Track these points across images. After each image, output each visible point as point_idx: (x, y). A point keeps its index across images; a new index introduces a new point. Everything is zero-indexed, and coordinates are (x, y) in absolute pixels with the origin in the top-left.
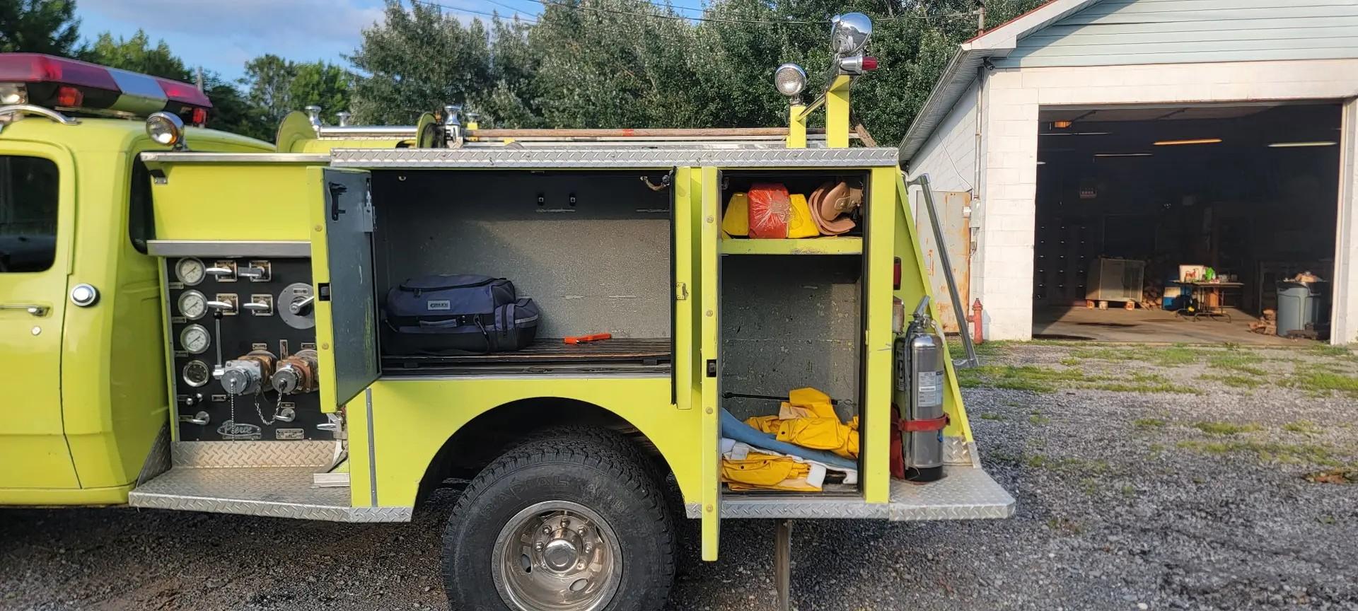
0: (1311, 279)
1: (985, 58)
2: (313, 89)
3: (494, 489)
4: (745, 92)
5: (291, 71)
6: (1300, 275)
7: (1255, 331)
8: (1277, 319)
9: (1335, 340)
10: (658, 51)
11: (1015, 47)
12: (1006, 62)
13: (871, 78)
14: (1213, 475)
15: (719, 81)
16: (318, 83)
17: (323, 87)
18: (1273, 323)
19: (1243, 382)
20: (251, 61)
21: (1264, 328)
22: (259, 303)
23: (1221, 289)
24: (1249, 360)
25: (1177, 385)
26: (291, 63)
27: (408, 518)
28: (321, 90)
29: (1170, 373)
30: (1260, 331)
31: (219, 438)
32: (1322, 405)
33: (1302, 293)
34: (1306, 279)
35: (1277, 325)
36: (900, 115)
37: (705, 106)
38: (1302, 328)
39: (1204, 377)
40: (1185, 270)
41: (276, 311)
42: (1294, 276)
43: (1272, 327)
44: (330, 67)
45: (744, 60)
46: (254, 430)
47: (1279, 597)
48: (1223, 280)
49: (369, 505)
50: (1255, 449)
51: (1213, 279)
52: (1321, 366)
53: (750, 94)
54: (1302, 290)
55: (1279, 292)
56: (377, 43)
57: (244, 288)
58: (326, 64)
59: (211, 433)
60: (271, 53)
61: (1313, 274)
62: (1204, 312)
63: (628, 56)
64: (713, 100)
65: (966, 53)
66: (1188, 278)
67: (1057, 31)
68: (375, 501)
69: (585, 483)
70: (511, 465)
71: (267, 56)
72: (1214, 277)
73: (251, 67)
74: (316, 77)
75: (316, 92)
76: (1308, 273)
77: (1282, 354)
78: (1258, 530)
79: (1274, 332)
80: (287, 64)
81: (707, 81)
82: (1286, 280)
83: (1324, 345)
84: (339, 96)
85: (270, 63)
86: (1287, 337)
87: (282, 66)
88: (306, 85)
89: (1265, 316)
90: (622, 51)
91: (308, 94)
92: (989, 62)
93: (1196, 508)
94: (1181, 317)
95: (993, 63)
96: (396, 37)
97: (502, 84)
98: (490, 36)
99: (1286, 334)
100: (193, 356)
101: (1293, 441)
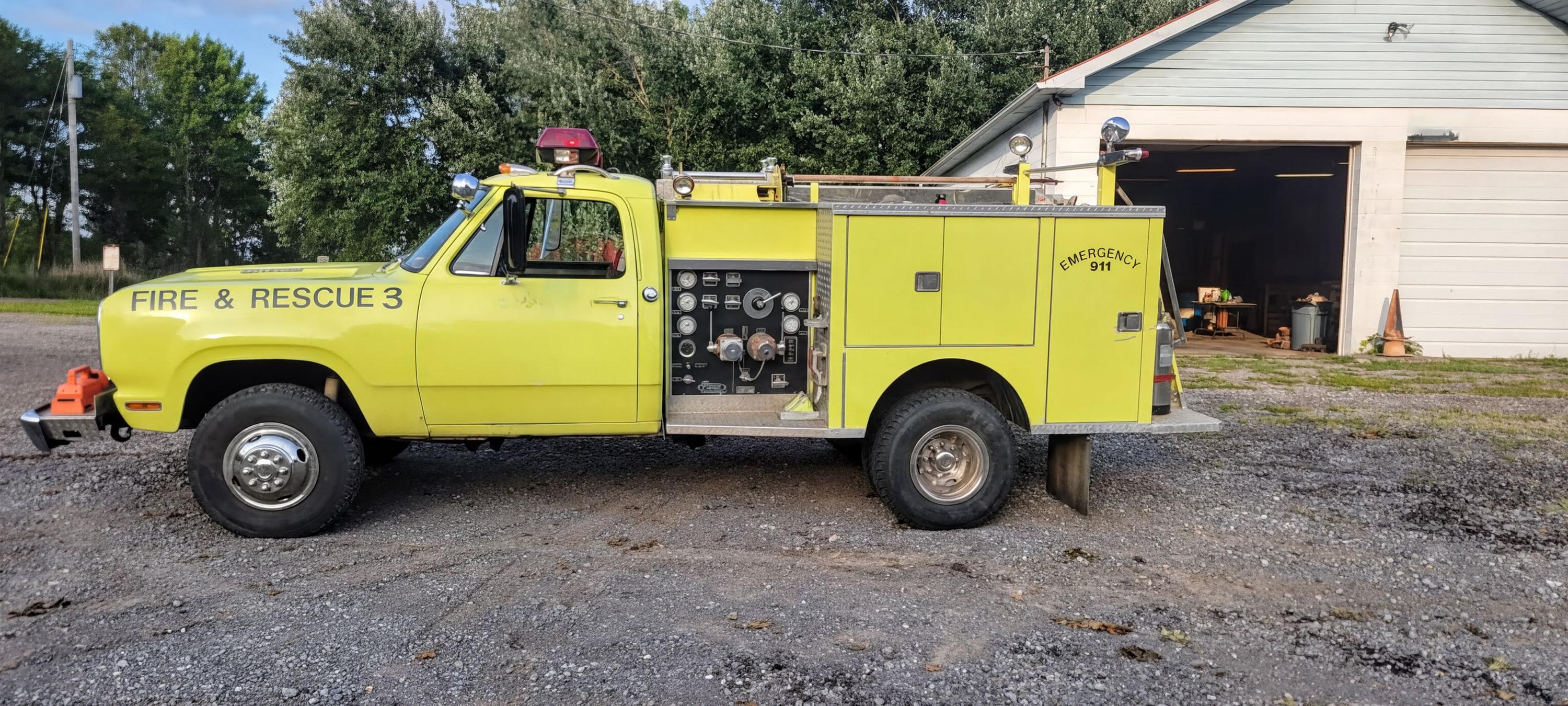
0: (1320, 299)
1: (1054, 95)
2: (188, 68)
3: (915, 417)
4: (753, 100)
5: (158, 45)
6: (1310, 296)
7: (1272, 346)
8: (1291, 335)
9: (1341, 351)
10: (652, 49)
11: (1083, 87)
12: (1072, 99)
13: (889, 90)
14: (1290, 435)
15: (724, 86)
16: (194, 62)
17: (200, 65)
18: (1287, 338)
19: (1285, 382)
20: (104, 30)
21: (1280, 344)
22: (731, 301)
23: (1230, 309)
24: (1279, 367)
25: (1236, 384)
26: (156, 34)
27: (862, 436)
28: (198, 70)
29: (1222, 376)
30: (1277, 346)
31: (698, 393)
32: (1347, 395)
33: (1312, 311)
34: (1316, 299)
35: (1291, 340)
36: (921, 131)
37: (703, 111)
38: (1312, 342)
39: (1250, 379)
40: (1203, 292)
41: (741, 306)
42: (1305, 297)
43: (1286, 342)
44: (209, 42)
45: (750, 64)
46: (722, 387)
47: (1355, 491)
48: (1237, 301)
49: (839, 426)
50: (1311, 421)
51: (1231, 300)
52: (1336, 371)
53: (758, 101)
54: (1310, 308)
55: (1294, 311)
56: (320, 26)
57: (721, 290)
58: (203, 37)
59: (693, 390)
60: (130, 22)
61: (1320, 295)
62: (1218, 333)
63: (615, 54)
64: (713, 105)
65: (1039, 90)
66: (1207, 299)
67: (1119, 73)
68: (843, 426)
69: (971, 413)
70: (925, 402)
71: (125, 25)
72: (1230, 298)
73: (103, 38)
74: (191, 54)
75: (192, 71)
76: (1317, 294)
77: (1303, 363)
78: (1331, 462)
79: (1288, 346)
80: (151, 34)
81: (711, 85)
82: (1299, 300)
83: (1334, 355)
84: (221, 78)
85: (128, 34)
86: (1299, 350)
87: (145, 39)
88: (179, 63)
89: (1281, 333)
90: (609, 46)
91: (181, 73)
92: (1059, 98)
93: (1288, 453)
94: (1199, 336)
95: (1062, 100)
96: (345, 21)
97: (473, 79)
98: (447, 22)
99: (1299, 347)
100: (684, 337)
101: (1334, 416)
